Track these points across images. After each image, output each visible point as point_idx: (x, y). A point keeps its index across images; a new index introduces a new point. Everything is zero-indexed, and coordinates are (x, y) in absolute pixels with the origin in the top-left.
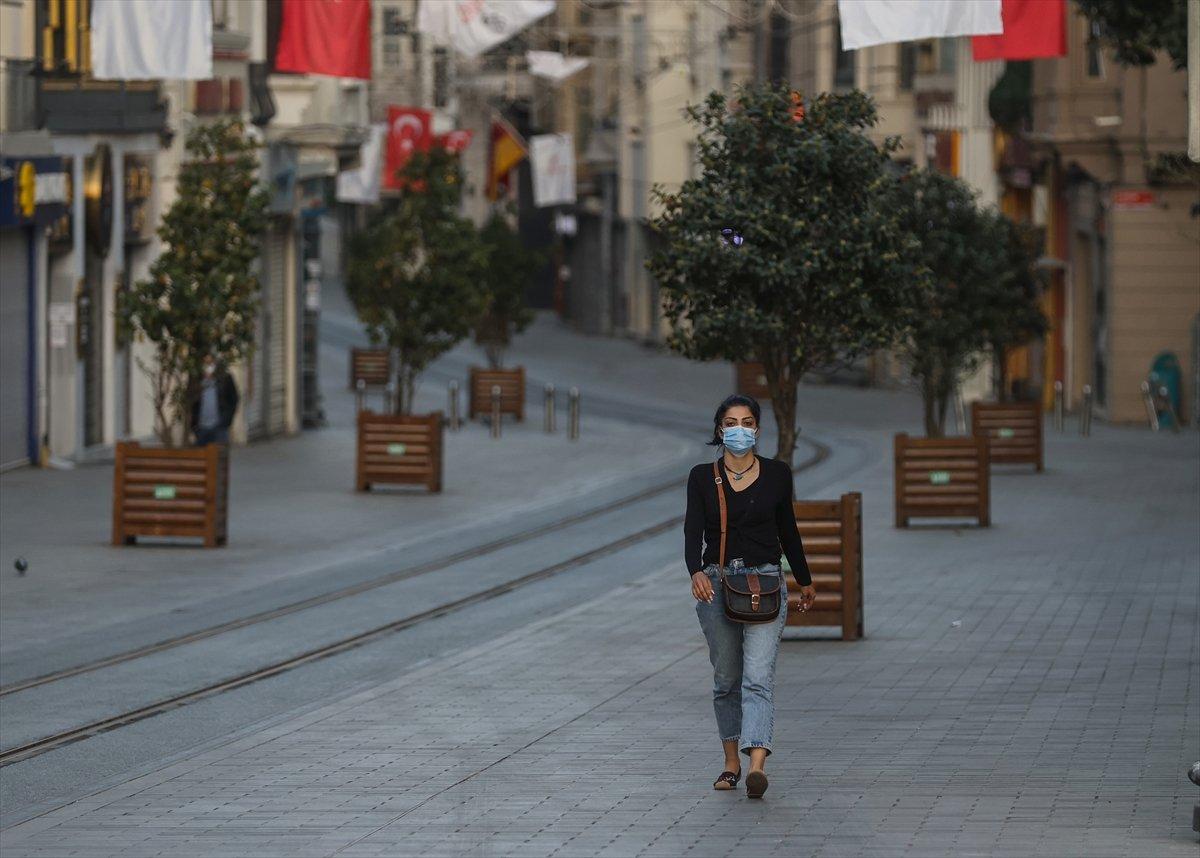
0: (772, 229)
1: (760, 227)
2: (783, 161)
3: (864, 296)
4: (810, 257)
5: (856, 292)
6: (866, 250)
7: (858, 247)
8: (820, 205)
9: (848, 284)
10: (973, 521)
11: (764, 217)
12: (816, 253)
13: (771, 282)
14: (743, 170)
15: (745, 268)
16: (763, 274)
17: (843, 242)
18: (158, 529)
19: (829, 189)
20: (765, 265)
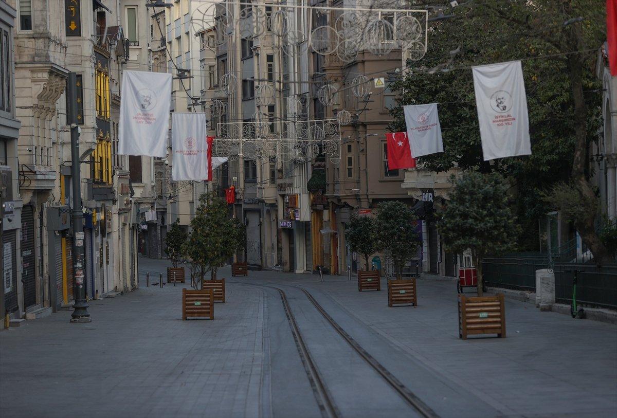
0: (477, 214)
1: (474, 214)
2: (479, 193)
3: (505, 233)
4: (489, 222)
5: (503, 232)
6: (505, 220)
7: (502, 218)
8: (490, 206)
9: (500, 230)
10: (411, 304)
11: (475, 211)
12: (491, 221)
13: (479, 230)
14: (467, 197)
15: (470, 226)
16: (476, 227)
17: (498, 217)
18: (196, 314)
19: (492, 201)
20: (477, 225)
